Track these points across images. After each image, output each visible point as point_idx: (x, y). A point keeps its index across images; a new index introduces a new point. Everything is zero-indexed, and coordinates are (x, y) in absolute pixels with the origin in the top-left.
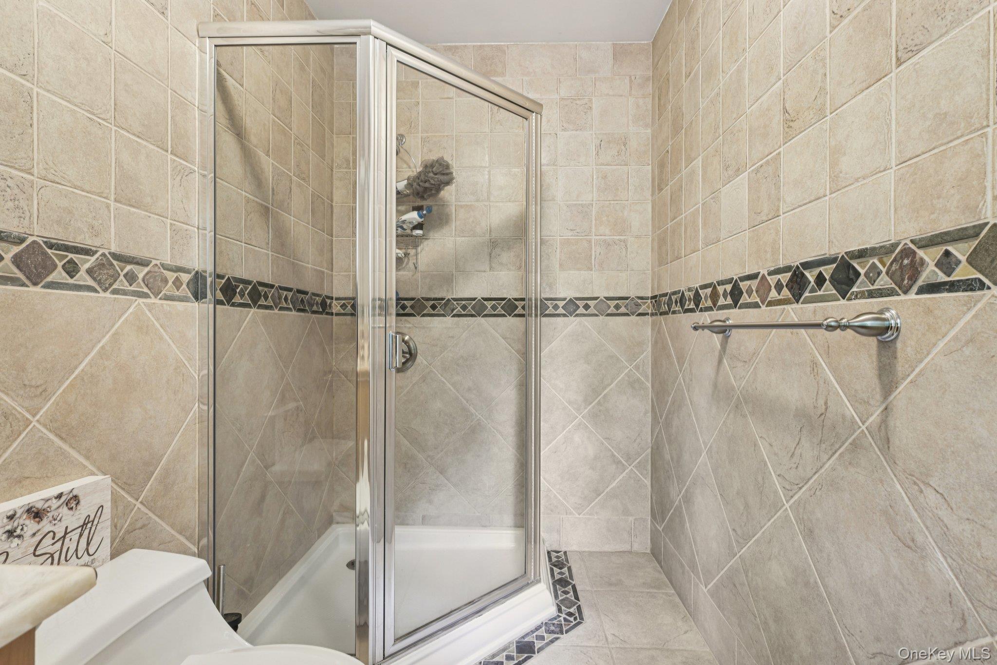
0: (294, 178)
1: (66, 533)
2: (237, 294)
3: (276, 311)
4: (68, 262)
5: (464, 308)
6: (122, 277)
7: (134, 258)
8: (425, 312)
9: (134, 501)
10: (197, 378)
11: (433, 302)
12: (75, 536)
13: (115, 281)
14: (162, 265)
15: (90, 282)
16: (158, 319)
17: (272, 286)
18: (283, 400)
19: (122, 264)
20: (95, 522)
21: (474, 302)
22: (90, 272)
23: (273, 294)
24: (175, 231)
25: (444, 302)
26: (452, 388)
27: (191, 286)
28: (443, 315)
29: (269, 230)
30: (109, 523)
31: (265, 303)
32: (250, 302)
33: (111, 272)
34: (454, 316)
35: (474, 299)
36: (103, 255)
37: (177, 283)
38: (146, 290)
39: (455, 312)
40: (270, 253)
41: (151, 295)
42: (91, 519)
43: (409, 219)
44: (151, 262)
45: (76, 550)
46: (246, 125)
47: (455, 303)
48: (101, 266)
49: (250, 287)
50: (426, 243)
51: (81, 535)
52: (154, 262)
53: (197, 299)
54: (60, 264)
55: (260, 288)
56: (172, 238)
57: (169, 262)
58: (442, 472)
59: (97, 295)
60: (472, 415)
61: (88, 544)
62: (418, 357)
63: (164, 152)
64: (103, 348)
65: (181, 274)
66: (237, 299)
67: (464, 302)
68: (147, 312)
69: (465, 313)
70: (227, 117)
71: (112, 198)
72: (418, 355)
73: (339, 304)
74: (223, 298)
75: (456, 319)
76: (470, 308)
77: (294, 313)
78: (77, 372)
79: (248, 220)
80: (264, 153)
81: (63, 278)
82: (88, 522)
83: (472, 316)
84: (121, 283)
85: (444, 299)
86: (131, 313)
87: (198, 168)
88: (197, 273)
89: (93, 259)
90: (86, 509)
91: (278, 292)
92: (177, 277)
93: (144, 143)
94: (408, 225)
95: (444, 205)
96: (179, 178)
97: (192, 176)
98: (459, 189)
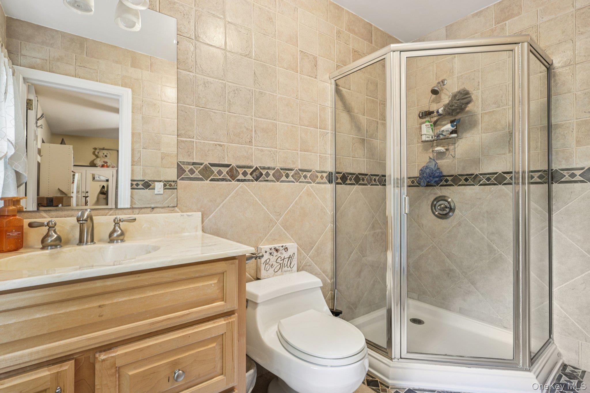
0: (379, 121)
1: (284, 259)
2: (348, 180)
3: (369, 186)
4: (286, 174)
5: (488, 179)
6: (302, 177)
7: (306, 170)
8: (460, 183)
9: (307, 256)
10: (330, 214)
11: (466, 177)
12: (287, 260)
13: (300, 179)
14: (316, 171)
15: (293, 180)
16: (314, 191)
17: (367, 175)
18: (373, 227)
19: (302, 172)
20: (292, 258)
21: (496, 175)
22: (292, 176)
23: (367, 178)
24: (321, 157)
25: (473, 176)
26: (479, 231)
27: (328, 178)
28: (473, 185)
29: (364, 149)
30: (296, 259)
31: (363, 183)
32: (355, 183)
33: (299, 175)
34: (480, 185)
35: (496, 173)
36: (296, 170)
37: (322, 177)
38: (310, 181)
39: (481, 183)
40: (365, 160)
41: (312, 182)
42: (291, 256)
43: (446, 129)
44: (312, 170)
45: (287, 265)
46: (352, 106)
47: (481, 176)
48: (295, 174)
49: (355, 176)
50: (460, 141)
51: (288, 261)
52: (313, 170)
53: (330, 183)
54: (284, 175)
55: (360, 176)
56: (320, 160)
57: (319, 170)
58: (473, 283)
59: (294, 184)
60: (495, 250)
61: (290, 264)
62: (456, 210)
63: (316, 129)
64: (296, 201)
65: (323, 173)
66: (348, 182)
67: (488, 176)
68: (311, 188)
69: (489, 183)
70: (343, 106)
71: (299, 151)
72: (456, 209)
73: (410, 180)
74: (341, 182)
75: (482, 187)
76: (492, 179)
77: (380, 186)
78: (289, 209)
79: (354, 147)
80: (362, 115)
81: (285, 179)
82: (290, 257)
83: (495, 184)
84: (302, 179)
85: (474, 174)
86: (305, 189)
87: (330, 131)
88: (330, 172)
89: (293, 172)
90: (290, 253)
91: (370, 177)
92: (322, 175)
93: (309, 128)
94: (446, 132)
95: (472, 115)
96: (322, 138)
97: (328, 135)
98: (484, 102)
